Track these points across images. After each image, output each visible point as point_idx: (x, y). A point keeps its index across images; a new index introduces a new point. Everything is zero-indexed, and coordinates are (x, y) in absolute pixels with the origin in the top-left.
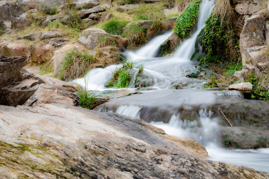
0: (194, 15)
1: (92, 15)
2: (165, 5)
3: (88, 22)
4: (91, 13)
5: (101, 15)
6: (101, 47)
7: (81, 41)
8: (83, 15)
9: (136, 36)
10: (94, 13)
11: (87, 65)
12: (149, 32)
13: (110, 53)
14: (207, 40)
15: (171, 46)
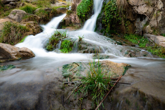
0: (89, 5)
1: (12, 3)
2: (51, 2)
3: (8, 7)
4: (11, 2)
5: (17, 3)
6: (25, 21)
7: (10, 17)
8: (5, 2)
9: (44, 16)
10: (12, 1)
11: (22, 33)
12: (50, 15)
13: (34, 25)
14: (107, 20)
15: (66, 23)
